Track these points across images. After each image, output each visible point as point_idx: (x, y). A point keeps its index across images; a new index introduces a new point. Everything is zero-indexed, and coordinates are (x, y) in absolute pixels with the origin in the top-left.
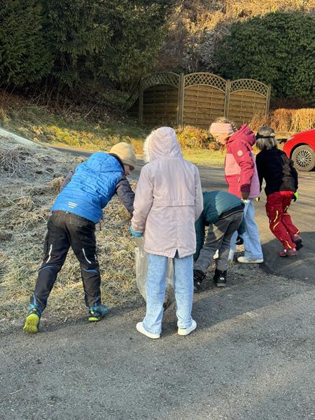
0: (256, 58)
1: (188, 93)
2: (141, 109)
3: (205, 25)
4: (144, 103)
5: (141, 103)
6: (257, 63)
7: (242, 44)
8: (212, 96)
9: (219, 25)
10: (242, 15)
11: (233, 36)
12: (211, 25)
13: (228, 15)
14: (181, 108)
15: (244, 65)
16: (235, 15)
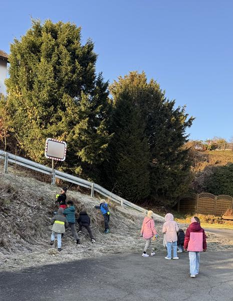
0: (225, 184)
1: (200, 201)
2: (179, 207)
3: (199, 168)
4: (180, 204)
5: (179, 205)
6: (226, 186)
7: (219, 178)
8: (209, 202)
9: (206, 168)
10: (217, 163)
11: (215, 174)
12: (202, 168)
13: (210, 163)
14: (197, 207)
15: (220, 187)
16: (213, 163)
